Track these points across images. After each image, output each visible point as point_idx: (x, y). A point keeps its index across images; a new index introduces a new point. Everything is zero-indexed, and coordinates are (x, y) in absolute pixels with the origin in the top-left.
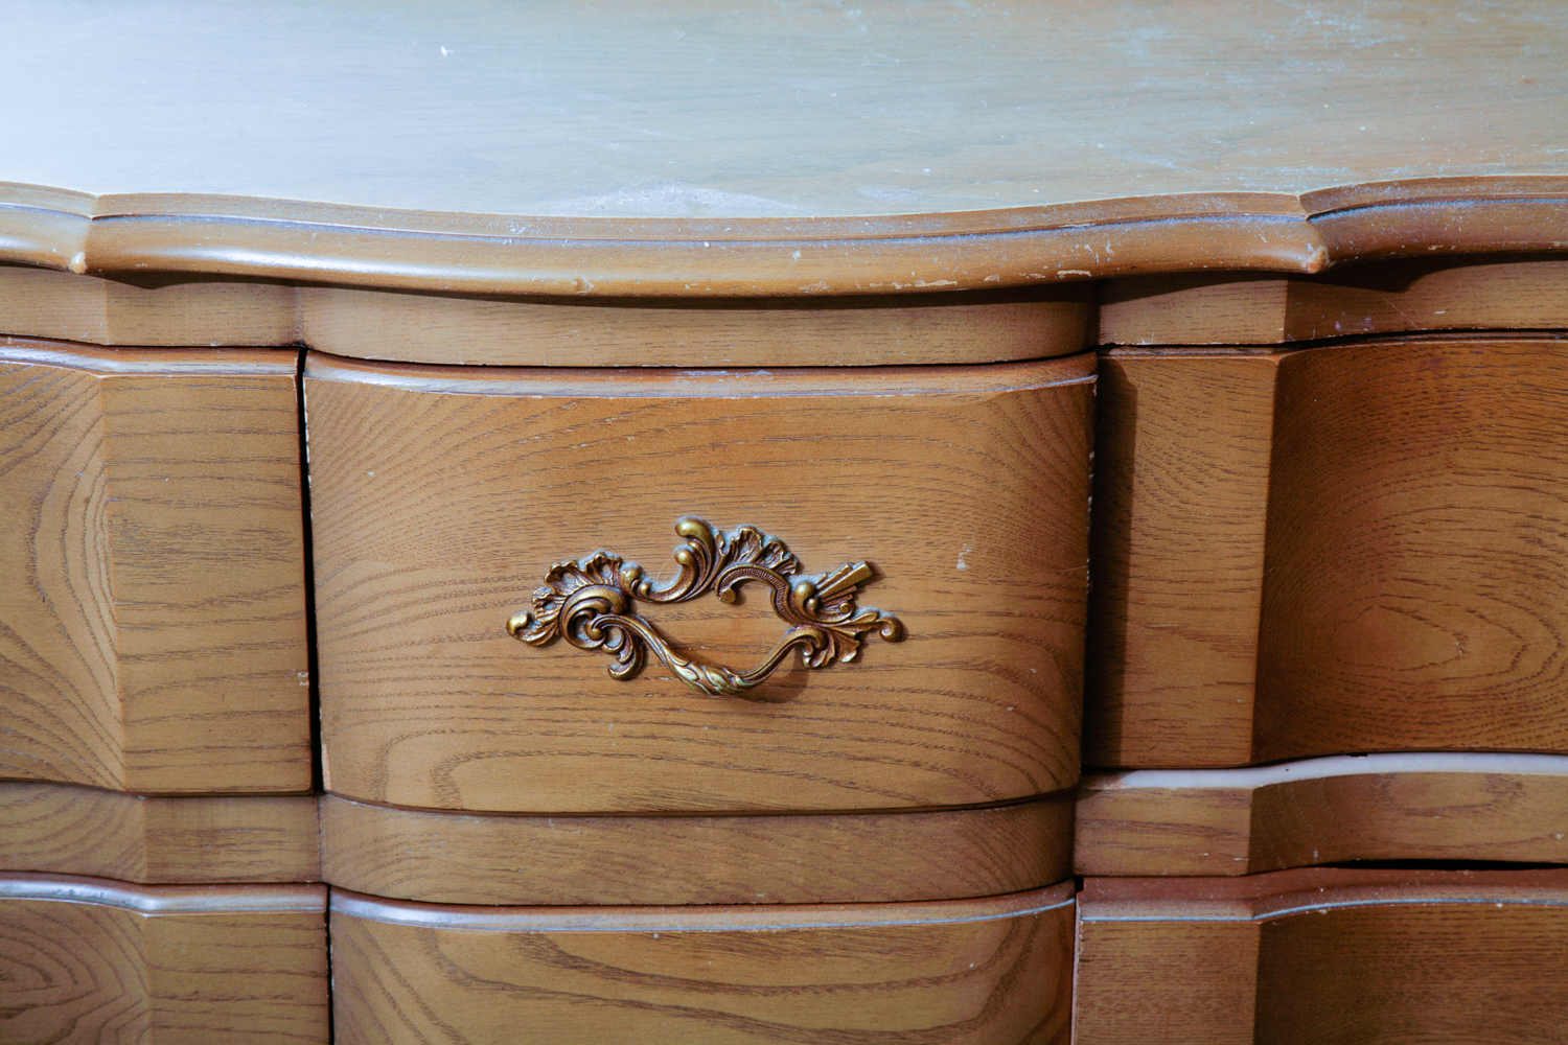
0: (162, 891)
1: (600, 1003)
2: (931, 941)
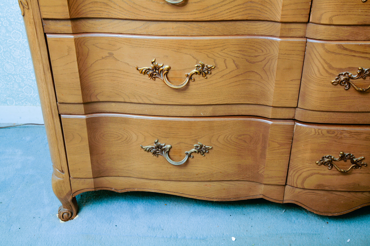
0: (282, 38)
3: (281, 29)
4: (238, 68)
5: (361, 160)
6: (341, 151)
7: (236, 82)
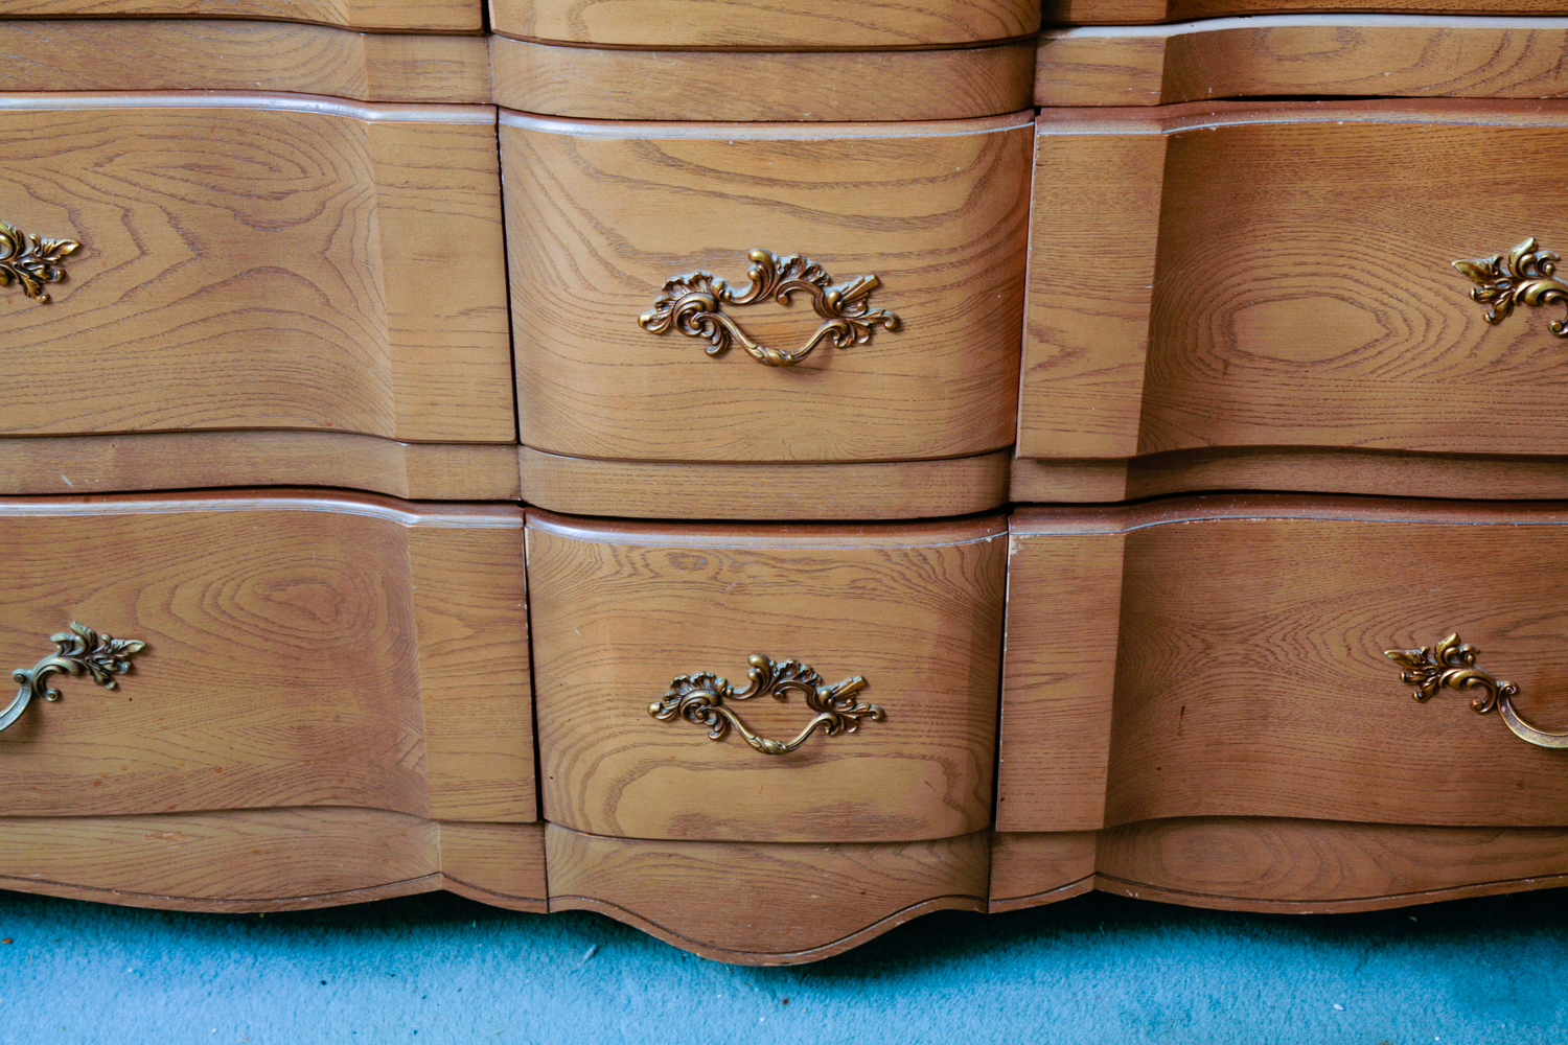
0: (379, 106)
1: (692, 193)
2: (931, 148)
3: (370, 64)
4: (201, 255)
5: (854, 693)
6: (756, 653)
7: (203, 320)
